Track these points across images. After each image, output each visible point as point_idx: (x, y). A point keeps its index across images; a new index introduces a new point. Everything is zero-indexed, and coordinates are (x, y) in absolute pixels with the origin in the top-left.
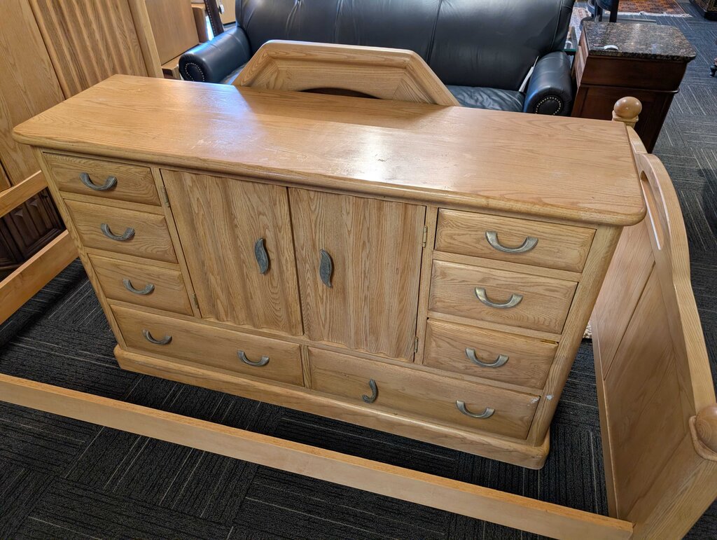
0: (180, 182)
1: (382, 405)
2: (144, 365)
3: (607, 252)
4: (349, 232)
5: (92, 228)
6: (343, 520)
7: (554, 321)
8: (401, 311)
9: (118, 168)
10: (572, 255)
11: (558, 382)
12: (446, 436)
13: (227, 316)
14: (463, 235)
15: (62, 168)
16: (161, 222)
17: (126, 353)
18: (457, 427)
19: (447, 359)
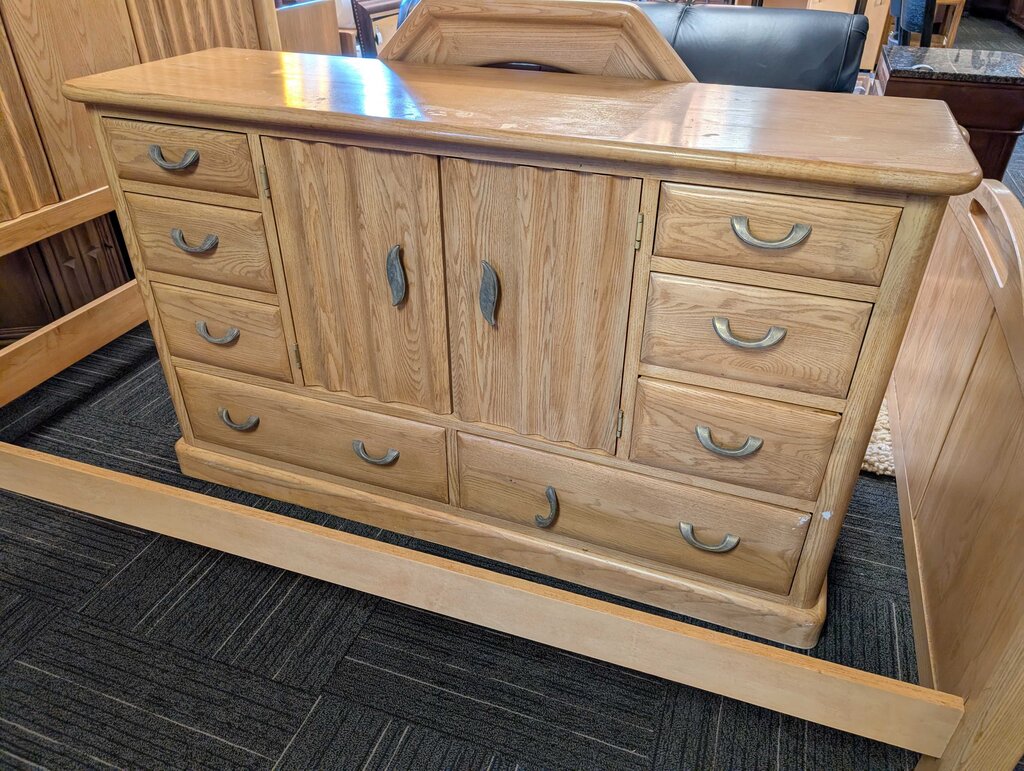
0: (287, 155)
1: (564, 534)
2: (216, 467)
3: (920, 248)
4: (526, 229)
5: (161, 238)
7: (835, 374)
8: (599, 366)
9: (202, 137)
10: (864, 254)
11: (841, 488)
12: (663, 587)
13: (341, 381)
14: (697, 224)
15: (125, 138)
16: (256, 223)
17: (192, 448)
18: (682, 574)
19: (668, 447)
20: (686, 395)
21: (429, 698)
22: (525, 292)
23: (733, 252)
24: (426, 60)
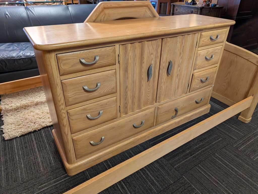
2: (87, 163)
7: (217, 60)
10: (223, 37)
14: (206, 39)
16: (114, 73)
17: (76, 164)
19: (196, 86)
20: (200, 74)
21: (194, 159)
24: (100, 21)
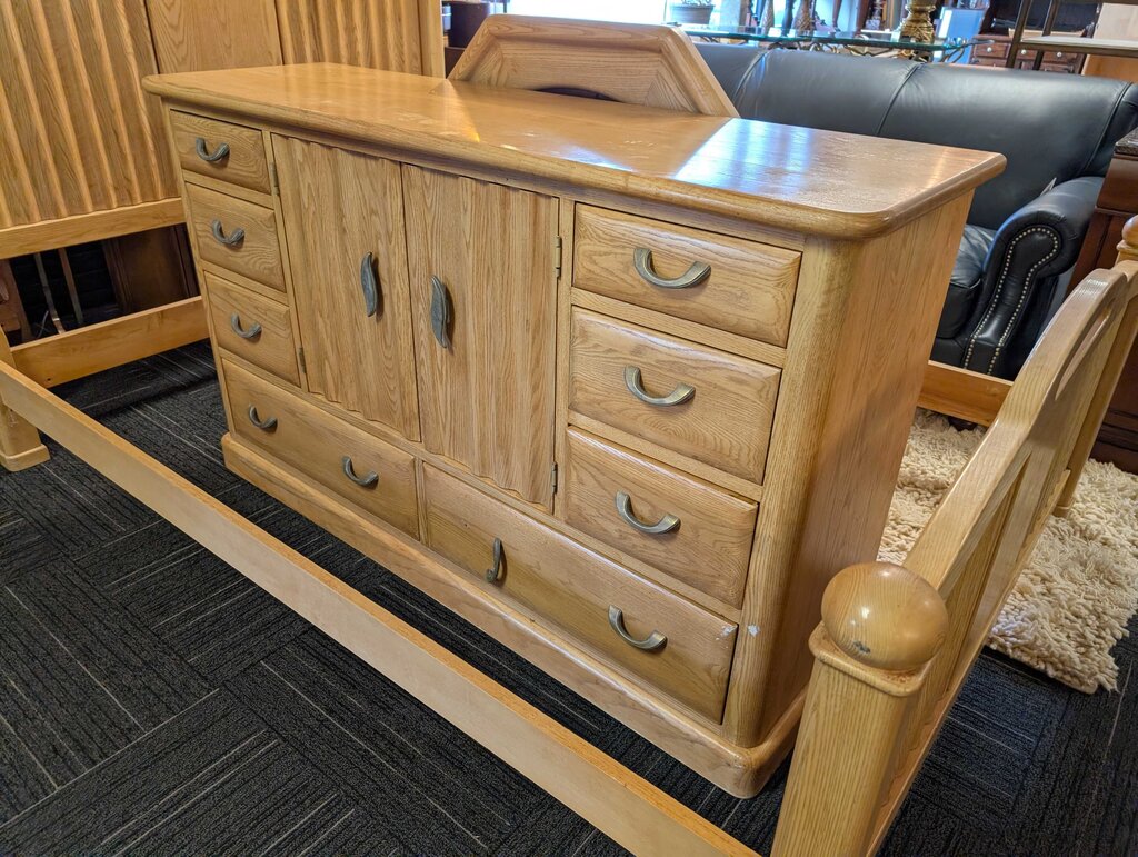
0: (290, 153)
1: (512, 595)
3: (824, 306)
4: (468, 245)
5: (206, 228)
6: (370, 741)
7: (746, 451)
8: (536, 408)
9: (231, 132)
10: (763, 306)
11: (765, 597)
12: (597, 681)
14: (606, 254)
15: (183, 131)
16: (269, 219)
17: (233, 442)
19: (594, 512)
21: (311, 722)
22: (471, 316)
23: (639, 290)
24: (489, 82)
